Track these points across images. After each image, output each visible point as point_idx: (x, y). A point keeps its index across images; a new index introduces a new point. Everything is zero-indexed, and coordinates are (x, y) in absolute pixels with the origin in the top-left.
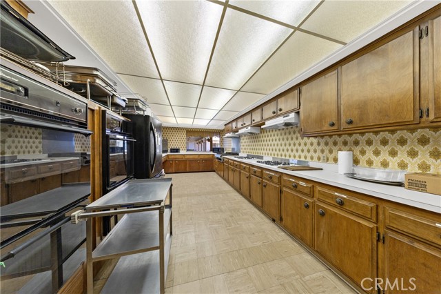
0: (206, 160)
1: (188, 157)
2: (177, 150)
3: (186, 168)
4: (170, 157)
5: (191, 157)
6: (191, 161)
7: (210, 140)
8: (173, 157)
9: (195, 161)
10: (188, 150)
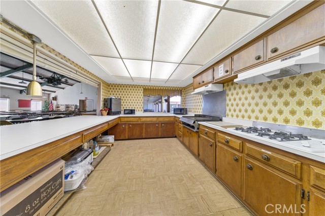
0: (166, 123)
1: (144, 119)
2: (132, 112)
3: (141, 133)
4: (123, 120)
5: (148, 119)
6: (148, 125)
7: (167, 101)
8: (126, 119)
9: (153, 124)
10: (145, 111)
